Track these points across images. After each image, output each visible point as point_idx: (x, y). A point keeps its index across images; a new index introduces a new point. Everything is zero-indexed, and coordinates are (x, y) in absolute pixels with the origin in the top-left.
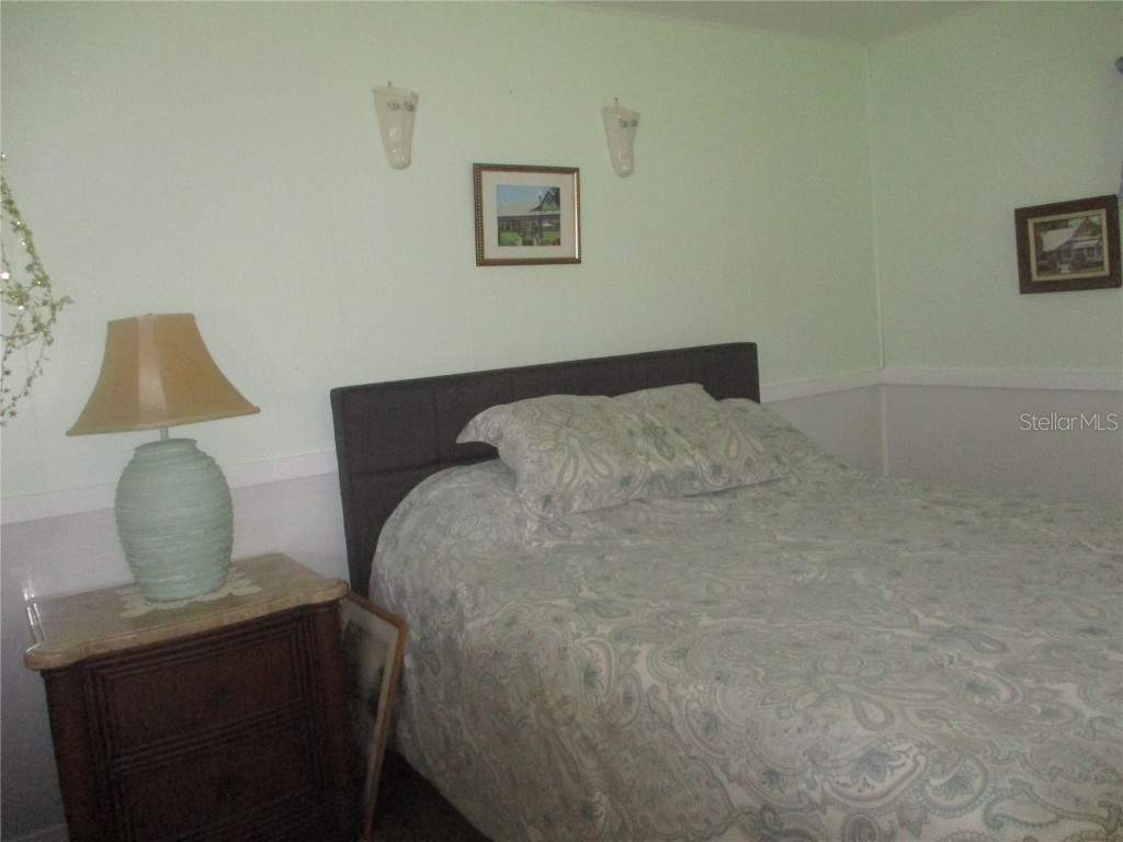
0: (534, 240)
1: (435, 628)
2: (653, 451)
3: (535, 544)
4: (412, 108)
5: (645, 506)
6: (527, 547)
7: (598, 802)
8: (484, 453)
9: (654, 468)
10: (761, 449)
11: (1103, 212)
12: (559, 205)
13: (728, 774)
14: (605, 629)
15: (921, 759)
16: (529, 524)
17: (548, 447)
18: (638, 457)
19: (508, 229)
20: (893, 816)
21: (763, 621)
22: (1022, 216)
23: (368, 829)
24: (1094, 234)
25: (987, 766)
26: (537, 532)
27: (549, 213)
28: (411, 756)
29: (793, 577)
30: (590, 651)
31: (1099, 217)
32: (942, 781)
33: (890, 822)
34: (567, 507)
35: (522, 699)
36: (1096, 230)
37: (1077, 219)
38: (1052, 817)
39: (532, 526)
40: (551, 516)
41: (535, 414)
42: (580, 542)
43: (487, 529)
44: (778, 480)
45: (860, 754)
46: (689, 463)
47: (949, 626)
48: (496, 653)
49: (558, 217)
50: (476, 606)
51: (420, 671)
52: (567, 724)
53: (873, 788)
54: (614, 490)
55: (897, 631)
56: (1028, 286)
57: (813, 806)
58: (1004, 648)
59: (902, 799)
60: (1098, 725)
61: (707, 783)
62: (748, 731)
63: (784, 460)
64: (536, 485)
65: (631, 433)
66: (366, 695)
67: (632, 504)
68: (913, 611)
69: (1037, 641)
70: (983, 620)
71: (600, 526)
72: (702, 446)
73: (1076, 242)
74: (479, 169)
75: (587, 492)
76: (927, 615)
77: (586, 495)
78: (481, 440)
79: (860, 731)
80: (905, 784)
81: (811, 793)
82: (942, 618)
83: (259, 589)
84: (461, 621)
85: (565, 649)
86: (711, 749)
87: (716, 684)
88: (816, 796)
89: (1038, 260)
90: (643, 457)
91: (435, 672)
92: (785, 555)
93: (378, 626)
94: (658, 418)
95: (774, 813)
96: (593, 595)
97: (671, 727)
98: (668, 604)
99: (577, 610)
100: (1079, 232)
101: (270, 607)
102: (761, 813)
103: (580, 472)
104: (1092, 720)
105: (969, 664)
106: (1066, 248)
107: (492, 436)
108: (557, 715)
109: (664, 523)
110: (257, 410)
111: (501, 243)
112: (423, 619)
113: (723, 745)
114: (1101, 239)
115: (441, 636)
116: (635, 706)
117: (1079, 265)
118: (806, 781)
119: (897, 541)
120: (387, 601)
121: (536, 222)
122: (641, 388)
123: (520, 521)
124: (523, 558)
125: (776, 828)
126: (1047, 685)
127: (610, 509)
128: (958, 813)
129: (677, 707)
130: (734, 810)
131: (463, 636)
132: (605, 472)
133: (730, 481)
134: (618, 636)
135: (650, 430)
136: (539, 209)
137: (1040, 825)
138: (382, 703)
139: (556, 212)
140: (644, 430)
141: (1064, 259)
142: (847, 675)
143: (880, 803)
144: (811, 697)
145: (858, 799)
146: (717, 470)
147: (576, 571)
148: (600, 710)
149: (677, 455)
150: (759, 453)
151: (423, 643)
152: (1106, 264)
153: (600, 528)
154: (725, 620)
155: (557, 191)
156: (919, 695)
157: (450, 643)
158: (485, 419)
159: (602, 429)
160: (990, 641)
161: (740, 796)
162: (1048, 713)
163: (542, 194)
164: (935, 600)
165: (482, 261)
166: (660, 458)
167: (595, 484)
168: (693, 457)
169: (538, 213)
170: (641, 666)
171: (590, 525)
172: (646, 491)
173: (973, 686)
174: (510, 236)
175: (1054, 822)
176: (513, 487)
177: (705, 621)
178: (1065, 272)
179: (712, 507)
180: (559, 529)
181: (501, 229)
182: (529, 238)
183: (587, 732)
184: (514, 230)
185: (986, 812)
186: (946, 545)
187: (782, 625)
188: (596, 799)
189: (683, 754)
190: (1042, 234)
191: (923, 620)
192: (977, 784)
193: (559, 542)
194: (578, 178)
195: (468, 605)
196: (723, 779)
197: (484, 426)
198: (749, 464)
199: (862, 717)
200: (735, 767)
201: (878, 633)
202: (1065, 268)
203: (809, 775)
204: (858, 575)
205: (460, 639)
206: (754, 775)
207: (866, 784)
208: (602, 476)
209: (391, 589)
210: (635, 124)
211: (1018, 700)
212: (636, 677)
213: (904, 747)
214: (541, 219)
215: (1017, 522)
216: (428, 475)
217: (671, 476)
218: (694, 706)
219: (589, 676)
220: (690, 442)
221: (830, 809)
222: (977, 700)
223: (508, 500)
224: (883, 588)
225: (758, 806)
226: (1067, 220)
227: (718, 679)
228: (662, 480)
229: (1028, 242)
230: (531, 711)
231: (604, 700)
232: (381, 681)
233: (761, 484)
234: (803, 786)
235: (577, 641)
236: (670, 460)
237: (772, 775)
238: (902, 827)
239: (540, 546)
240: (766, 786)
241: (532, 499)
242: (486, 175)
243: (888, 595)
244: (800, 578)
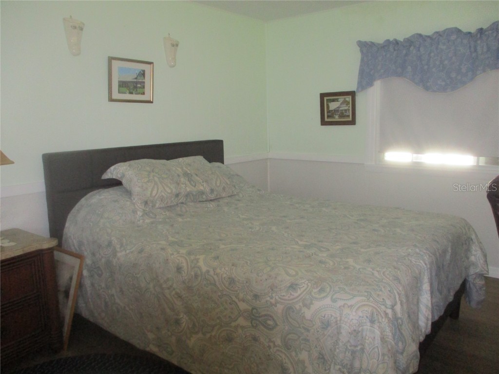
0: (134, 92)
1: (100, 257)
2: (187, 183)
3: (141, 221)
4: (82, 29)
5: (184, 205)
6: (138, 222)
7: (182, 318)
8: (116, 183)
9: (188, 190)
10: (229, 183)
11: (350, 97)
12: (144, 77)
13: (238, 299)
14: (183, 251)
15: (309, 284)
16: (138, 213)
17: (146, 181)
18: (182, 185)
19: (123, 87)
20: (301, 304)
21: (244, 245)
22: (323, 96)
23: (66, 347)
24: (347, 105)
25: (330, 284)
26: (142, 216)
27: (140, 81)
28: (85, 314)
29: (250, 230)
30: (179, 260)
31: (349, 99)
32: (317, 290)
33: (300, 306)
34: (153, 206)
35: (146, 281)
36: (348, 103)
37: (341, 99)
38: (352, 297)
39: (140, 213)
40: (147, 209)
41: (139, 167)
42: (160, 220)
43: (120, 215)
44: (235, 195)
45: (289, 285)
46: (202, 188)
47: (309, 244)
48: (134, 264)
49: (144, 82)
50: (121, 247)
51: (92, 276)
52: (169, 289)
53: (293, 295)
54: (173, 199)
55: (293, 246)
56: (324, 123)
57: (272, 304)
58: (329, 250)
59: (304, 297)
60: (361, 270)
61: (230, 303)
62: (247, 282)
63: (237, 187)
64: (141, 197)
65: (179, 176)
66: (62, 289)
67: (179, 205)
68: (296, 240)
69: (338, 247)
70: (319, 242)
71: (168, 213)
72: (206, 181)
73: (340, 107)
74: (111, 59)
75: (162, 199)
76: (301, 241)
77: (162, 201)
78: (114, 177)
79: (288, 278)
80: (305, 292)
81: (271, 300)
82: (306, 241)
83: (16, 243)
84: (115, 253)
85: (167, 260)
86: (232, 291)
87: (232, 267)
88: (273, 301)
89: (327, 112)
90: (184, 185)
91: (100, 275)
92: (245, 222)
93: (68, 259)
94: (189, 170)
95: (256, 310)
96: (173, 239)
97: (215, 285)
98: (205, 241)
99: (169, 245)
100: (342, 104)
101: (23, 251)
102: (252, 310)
103: (159, 191)
104: (359, 269)
105: (317, 255)
106: (337, 109)
107: (119, 176)
108: (164, 286)
109: (193, 212)
110: (13, 163)
111: (119, 92)
112: (94, 254)
113: (237, 288)
114: (349, 107)
115: (103, 260)
116: (199, 279)
117: (342, 116)
118: (270, 297)
119: (284, 217)
120: (72, 248)
121: (135, 84)
122: (180, 157)
123: (134, 212)
124: (138, 227)
125: (257, 315)
126: (344, 260)
127: (171, 207)
128: (323, 299)
129: (217, 276)
130: (241, 311)
131: (116, 259)
132: (169, 191)
133: (217, 195)
134: (190, 253)
135: (186, 174)
136: (136, 78)
137: (348, 300)
138: (72, 292)
139: (143, 81)
140: (184, 174)
141: (336, 113)
142: (279, 261)
143: (297, 300)
144: (269, 269)
145: (289, 300)
146: (212, 191)
147: (163, 231)
148: (184, 282)
149: (197, 185)
150: (227, 184)
151: (93, 264)
152: (351, 116)
153: (168, 215)
154: (230, 246)
155: (144, 71)
156: (304, 266)
157: (108, 263)
158: (115, 168)
159: (167, 174)
160: (324, 248)
161: (243, 306)
162: (345, 268)
163: (138, 72)
164: (303, 236)
165: (111, 100)
166: (191, 186)
167: (165, 196)
168: (203, 185)
169: (135, 80)
170: (201, 263)
171: (163, 213)
172: (185, 199)
173: (321, 262)
174: (124, 89)
175: (353, 298)
176: (130, 198)
177: (222, 246)
178: (337, 118)
179: (211, 206)
180: (151, 215)
181: (120, 86)
182: (132, 91)
183: (178, 291)
184: (125, 87)
185: (332, 298)
186: (302, 217)
187: (251, 246)
188: (181, 316)
189: (220, 294)
190: (329, 103)
191: (300, 243)
192: (328, 290)
193: (152, 220)
194: (153, 67)
195: (118, 246)
196: (237, 300)
197: (115, 171)
198: (224, 189)
199: (288, 274)
200: (241, 296)
201: (286, 247)
202: (337, 117)
203: (270, 295)
204: (274, 228)
205: (115, 261)
206: (249, 297)
207: (291, 294)
208: (168, 193)
209: (75, 242)
210: (177, 45)
211: (336, 265)
212: (199, 268)
213: (303, 281)
214: (137, 83)
215: (324, 209)
216: (89, 192)
217: (195, 193)
218: (225, 275)
219: (179, 269)
220: (202, 180)
221: (278, 305)
222: (323, 266)
223: (128, 203)
224: (283, 232)
225: (250, 308)
226: (338, 99)
227: (233, 265)
228: (191, 195)
229: (324, 107)
230: (151, 285)
231: (186, 278)
232: (71, 282)
233: (229, 197)
234: (268, 299)
235: (172, 257)
236: (195, 187)
237: (256, 297)
238: (304, 307)
239: (144, 222)
240: (254, 301)
241: (140, 202)
242: (114, 62)
243: (286, 235)
244: (253, 230)
